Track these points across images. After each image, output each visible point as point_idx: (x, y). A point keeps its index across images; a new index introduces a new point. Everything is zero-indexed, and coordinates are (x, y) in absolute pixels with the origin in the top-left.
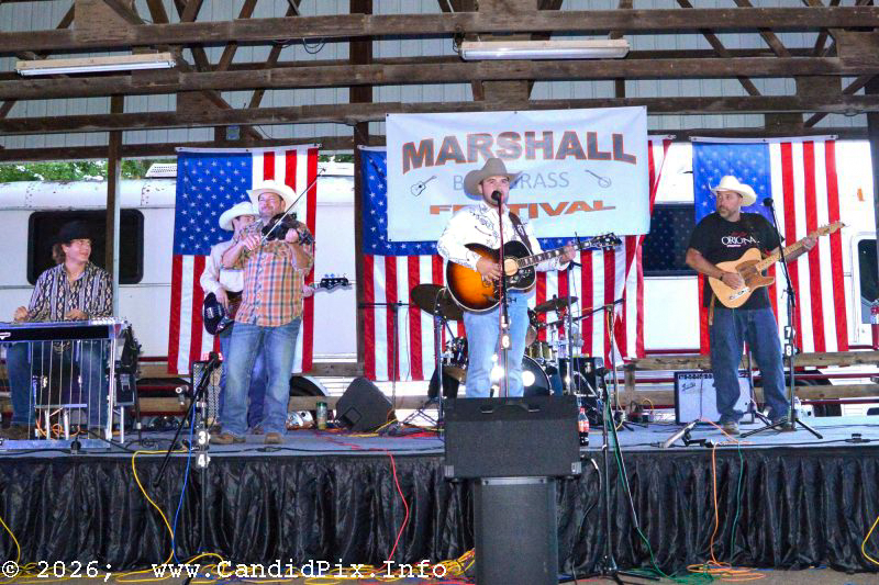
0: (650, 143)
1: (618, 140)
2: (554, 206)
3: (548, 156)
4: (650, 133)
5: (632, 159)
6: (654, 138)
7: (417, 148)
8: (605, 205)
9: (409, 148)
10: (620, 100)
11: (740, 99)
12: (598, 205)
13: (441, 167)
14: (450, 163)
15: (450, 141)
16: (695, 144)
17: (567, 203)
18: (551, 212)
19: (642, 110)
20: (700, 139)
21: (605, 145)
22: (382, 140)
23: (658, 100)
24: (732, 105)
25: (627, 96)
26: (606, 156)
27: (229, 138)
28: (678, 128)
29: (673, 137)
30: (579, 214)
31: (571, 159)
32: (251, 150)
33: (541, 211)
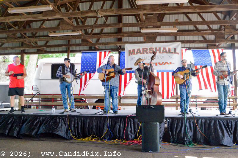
0: (182, 50)
1: (175, 49)
2: (161, 63)
3: (160, 52)
4: (182, 48)
5: (178, 53)
6: (183, 49)
7: (132, 51)
8: (172, 63)
9: (130, 51)
10: (175, 41)
11: (202, 41)
12: (171, 63)
13: (137, 55)
14: (139, 54)
15: (139, 50)
16: (192, 50)
17: (164, 63)
18: (160, 64)
19: (180, 43)
20: (193, 49)
21: (172, 51)
22: (124, 49)
23: (184, 41)
24: (200, 42)
25: (177, 40)
26: (172, 53)
27: (92, 49)
28: (188, 47)
29: (187, 49)
30: (166, 65)
31: (165, 53)
32: (97, 51)
33: (158, 64)
